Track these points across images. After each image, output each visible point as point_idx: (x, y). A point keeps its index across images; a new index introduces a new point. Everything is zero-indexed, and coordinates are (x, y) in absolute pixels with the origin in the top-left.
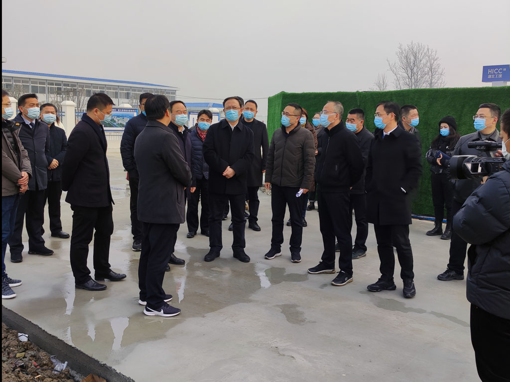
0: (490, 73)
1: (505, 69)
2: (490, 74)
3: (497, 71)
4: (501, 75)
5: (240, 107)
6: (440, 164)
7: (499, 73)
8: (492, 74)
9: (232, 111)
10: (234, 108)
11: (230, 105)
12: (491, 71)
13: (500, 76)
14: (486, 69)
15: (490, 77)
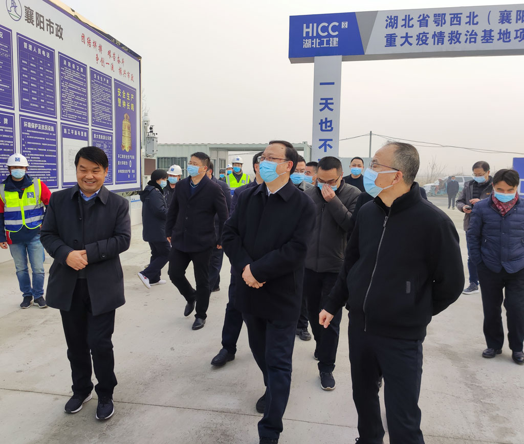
0: (308, 33)
1: (345, 25)
2: (308, 37)
3: (325, 29)
7: (329, 36)
8: (312, 38)
12: (310, 30)
13: (335, 42)
14: (297, 24)
15: (307, 44)
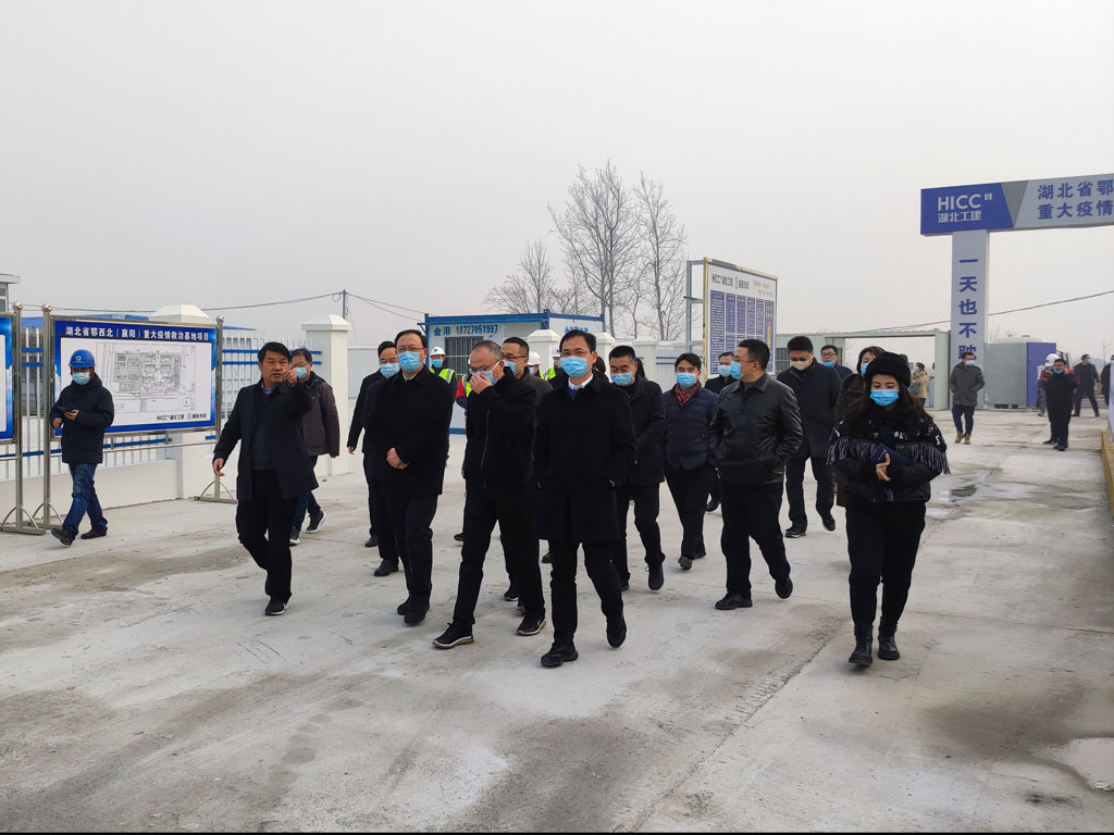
0: (943, 207)
1: (989, 197)
2: (943, 210)
3: (964, 202)
4: (978, 213)
5: (422, 346)
6: (887, 479)
7: (970, 209)
8: (950, 211)
9: (408, 354)
10: (412, 348)
11: (405, 343)
12: (946, 203)
13: (977, 216)
14: (930, 197)
15: (943, 219)
